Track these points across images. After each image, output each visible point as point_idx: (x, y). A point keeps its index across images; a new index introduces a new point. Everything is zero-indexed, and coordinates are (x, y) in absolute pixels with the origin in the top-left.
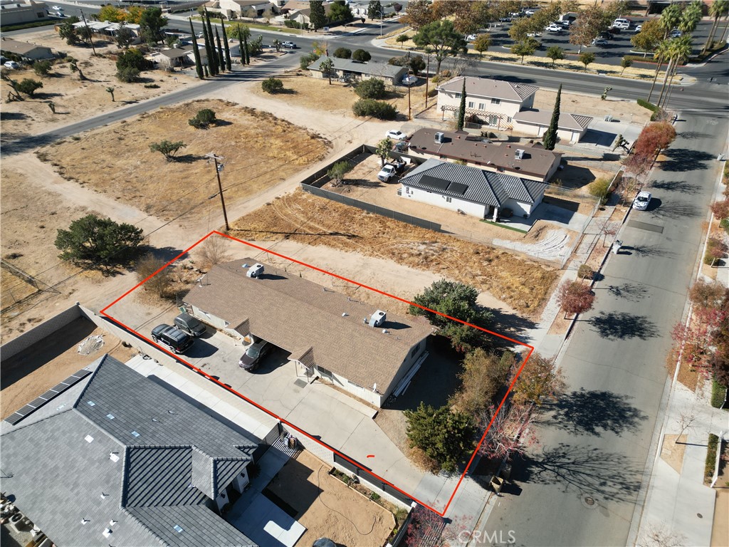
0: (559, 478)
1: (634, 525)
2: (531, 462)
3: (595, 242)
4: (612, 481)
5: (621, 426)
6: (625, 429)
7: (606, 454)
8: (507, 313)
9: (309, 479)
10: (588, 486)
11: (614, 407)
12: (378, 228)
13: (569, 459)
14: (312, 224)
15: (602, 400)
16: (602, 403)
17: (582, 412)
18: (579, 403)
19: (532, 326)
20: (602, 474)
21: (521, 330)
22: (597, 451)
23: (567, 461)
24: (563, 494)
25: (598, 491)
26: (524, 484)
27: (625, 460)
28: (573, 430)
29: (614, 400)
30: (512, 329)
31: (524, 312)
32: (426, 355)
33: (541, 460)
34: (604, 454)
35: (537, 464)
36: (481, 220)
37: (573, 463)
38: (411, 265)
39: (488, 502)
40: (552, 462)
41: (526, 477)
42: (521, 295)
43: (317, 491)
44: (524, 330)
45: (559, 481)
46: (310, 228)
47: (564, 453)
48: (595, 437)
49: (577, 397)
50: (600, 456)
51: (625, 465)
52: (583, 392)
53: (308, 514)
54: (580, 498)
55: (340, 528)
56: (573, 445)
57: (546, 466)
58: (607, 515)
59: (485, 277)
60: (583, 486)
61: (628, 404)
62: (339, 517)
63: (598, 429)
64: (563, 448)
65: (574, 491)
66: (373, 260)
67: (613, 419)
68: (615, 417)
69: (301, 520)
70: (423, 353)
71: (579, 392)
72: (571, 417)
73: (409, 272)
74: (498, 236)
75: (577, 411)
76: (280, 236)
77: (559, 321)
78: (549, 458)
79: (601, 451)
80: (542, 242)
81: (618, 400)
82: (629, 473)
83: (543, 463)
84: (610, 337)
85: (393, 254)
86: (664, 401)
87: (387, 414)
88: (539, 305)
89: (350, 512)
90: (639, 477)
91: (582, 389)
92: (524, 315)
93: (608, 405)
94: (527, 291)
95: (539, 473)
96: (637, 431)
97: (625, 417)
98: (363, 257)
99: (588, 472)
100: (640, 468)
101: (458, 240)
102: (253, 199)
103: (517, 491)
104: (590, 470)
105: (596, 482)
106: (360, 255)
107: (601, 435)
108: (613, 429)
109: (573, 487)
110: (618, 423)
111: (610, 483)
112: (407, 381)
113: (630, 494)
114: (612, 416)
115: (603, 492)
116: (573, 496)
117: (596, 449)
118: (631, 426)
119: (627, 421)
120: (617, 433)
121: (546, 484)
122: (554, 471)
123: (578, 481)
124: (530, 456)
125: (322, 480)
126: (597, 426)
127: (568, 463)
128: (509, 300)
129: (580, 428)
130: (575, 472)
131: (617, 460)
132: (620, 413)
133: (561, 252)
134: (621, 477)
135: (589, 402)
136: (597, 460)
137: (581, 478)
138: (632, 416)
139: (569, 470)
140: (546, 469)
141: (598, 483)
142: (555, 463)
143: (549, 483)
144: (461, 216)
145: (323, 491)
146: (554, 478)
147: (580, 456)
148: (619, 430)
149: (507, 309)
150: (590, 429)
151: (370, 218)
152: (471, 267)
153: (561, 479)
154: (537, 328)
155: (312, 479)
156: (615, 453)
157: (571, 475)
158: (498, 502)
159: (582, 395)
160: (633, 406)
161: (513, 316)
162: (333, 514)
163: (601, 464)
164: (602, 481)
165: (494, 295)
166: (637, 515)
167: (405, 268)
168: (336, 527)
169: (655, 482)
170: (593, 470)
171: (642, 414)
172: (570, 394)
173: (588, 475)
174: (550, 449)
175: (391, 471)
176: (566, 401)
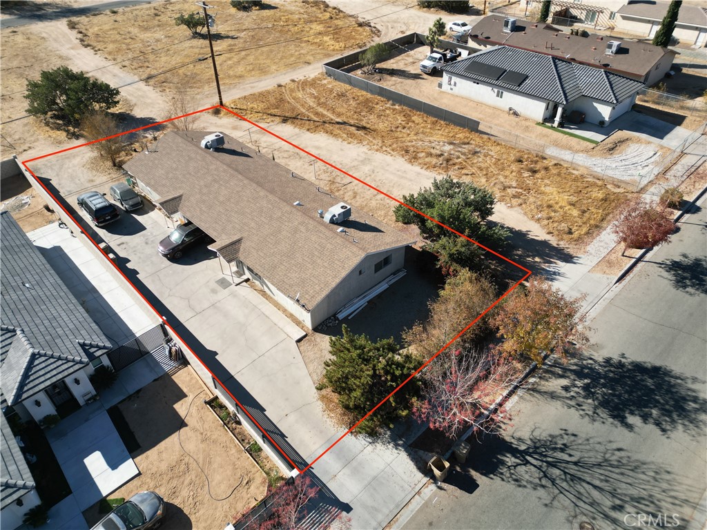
0: (544, 482)
2: (508, 448)
3: (698, 165)
4: (635, 507)
5: (673, 421)
6: (680, 427)
7: (637, 461)
8: (536, 238)
9: (177, 406)
10: (591, 505)
11: (669, 391)
12: (399, 121)
13: (570, 455)
14: (320, 110)
15: (651, 378)
16: (650, 382)
17: (613, 389)
18: (611, 375)
19: (568, 258)
20: (619, 491)
21: (551, 262)
22: (622, 454)
23: (566, 457)
24: (545, 509)
25: (607, 517)
26: (484, 478)
27: (667, 477)
28: (591, 413)
29: (672, 380)
30: (537, 259)
31: (562, 239)
32: (402, 274)
33: (523, 447)
34: (633, 459)
35: (515, 452)
36: (538, 124)
37: (576, 463)
38: (426, 167)
39: (418, 493)
40: (541, 454)
41: (490, 469)
42: (565, 218)
43: (180, 424)
44: (555, 263)
45: (543, 486)
46: (317, 114)
47: (564, 445)
48: (625, 431)
49: (611, 365)
50: (624, 461)
51: (665, 486)
52: (623, 360)
53: (152, 453)
54: (571, 522)
55: (187, 482)
56: (583, 435)
57: (528, 458)
59: (520, 190)
60: (581, 504)
61: (694, 391)
62: (193, 465)
63: (631, 419)
64: (565, 437)
65: (565, 508)
66: (379, 157)
67: (663, 409)
68: (667, 407)
69: (138, 459)
70: (398, 271)
71: (616, 358)
72: (593, 393)
73: (419, 174)
74: (556, 144)
75: (604, 386)
76: (278, 119)
77: (613, 257)
78: (538, 448)
79: (629, 454)
80: (617, 156)
81: (679, 381)
82: (669, 500)
83: (526, 452)
84: (689, 289)
85: (407, 151)
87: (318, 340)
88: (587, 233)
89: (210, 463)
90: (687, 511)
91: (623, 356)
92: (561, 243)
93: (659, 386)
94: (575, 213)
95: (515, 467)
96: (699, 434)
97: (684, 410)
98: (367, 151)
99: (597, 483)
100: (693, 497)
101: (498, 144)
102: (265, 80)
103: (469, 486)
104: (601, 481)
105: (607, 502)
106: (365, 149)
107: (636, 429)
108: (658, 424)
109: (564, 501)
110: (670, 416)
112: (361, 303)
114: (663, 405)
116: (560, 515)
117: (619, 450)
118: (691, 426)
119: (685, 417)
120: (664, 430)
121: (520, 486)
122: (539, 468)
123: (576, 493)
124: (508, 439)
125: (194, 410)
126: (632, 413)
127: (568, 462)
128: (545, 222)
129: (603, 413)
130: (574, 478)
131: (652, 474)
132: (677, 401)
133: (643, 172)
134: (652, 502)
135: (628, 377)
136: (617, 467)
137: (582, 490)
138: (697, 410)
139: (565, 473)
140: (528, 462)
141: (609, 503)
142: (546, 456)
143: (525, 487)
144: (513, 118)
145: (186, 425)
146: (537, 481)
147: (591, 454)
148: (668, 427)
149: (538, 232)
151: (394, 110)
152: (506, 177)
153: (549, 484)
154: (575, 263)
155: (181, 408)
156: (653, 463)
157: (566, 481)
158: (435, 495)
159: (621, 365)
161: (545, 244)
162: (186, 459)
163: (622, 474)
164: (618, 502)
165: (525, 214)
167: (417, 169)
168: (181, 480)
170: (607, 481)
172: (600, 360)
173: (595, 487)
174: (543, 434)
175: (292, 418)
176: (591, 369)
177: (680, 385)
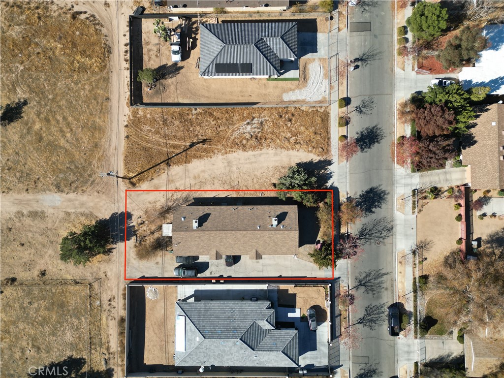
1: (394, 243)
2: (356, 239)
3: (337, 65)
5: (381, 203)
6: (383, 203)
7: (379, 220)
8: (316, 161)
9: (289, 293)
10: (377, 237)
11: (376, 194)
14: (171, 142)
15: (371, 193)
16: (371, 195)
17: (366, 204)
18: (363, 200)
19: (329, 163)
20: (380, 230)
22: (376, 220)
23: (367, 231)
24: (370, 246)
25: (380, 237)
27: (385, 219)
28: (365, 215)
29: (375, 190)
30: (323, 171)
31: (323, 155)
33: (358, 236)
35: (358, 238)
36: (268, 79)
37: (369, 231)
39: (348, 263)
43: (295, 295)
44: (328, 168)
46: (175, 147)
47: (365, 228)
48: (373, 214)
49: (362, 197)
50: (377, 222)
51: (386, 221)
52: (363, 193)
54: (375, 244)
56: (367, 223)
58: (385, 245)
60: (375, 239)
61: (381, 190)
62: (307, 298)
63: (374, 210)
64: (364, 226)
67: (377, 201)
69: (297, 307)
71: (361, 193)
72: (363, 209)
74: (285, 91)
75: (364, 205)
78: (361, 234)
80: (310, 82)
82: (388, 224)
83: (360, 237)
84: (365, 150)
85: (237, 144)
86: (393, 179)
88: (328, 146)
89: (309, 295)
90: (392, 223)
91: (362, 191)
92: (324, 157)
93: (374, 195)
94: (319, 137)
95: (360, 242)
96: (387, 202)
97: (381, 197)
98: (223, 157)
99: (375, 232)
100: (391, 219)
101: (264, 109)
103: (356, 253)
105: (378, 234)
107: (375, 212)
108: (378, 206)
109: (372, 241)
111: (383, 232)
113: (390, 232)
115: (382, 237)
116: (373, 244)
118: (384, 201)
119: (382, 199)
120: (380, 207)
122: (364, 238)
124: (355, 237)
125: (293, 290)
126: (373, 208)
128: (314, 150)
129: (367, 213)
130: (371, 234)
131: (383, 220)
132: (379, 196)
133: (323, 89)
134: (386, 227)
135: (367, 197)
136: (377, 224)
137: (374, 236)
139: (369, 235)
140: (361, 239)
142: (363, 234)
143: (364, 244)
144: (254, 81)
145: (296, 293)
146: (365, 241)
147: (371, 226)
149: (316, 158)
150: (371, 212)
152: (283, 132)
153: (368, 240)
154: (332, 164)
156: (382, 218)
158: (351, 261)
159: (363, 195)
160: (383, 190)
161: (320, 161)
162: (305, 299)
164: (380, 232)
165: (305, 151)
166: (394, 240)
167: (250, 153)
169: (398, 222)
170: (377, 230)
171: (387, 192)
172: (358, 197)
173: (375, 233)
174: (360, 230)
175: (313, 273)
176: (358, 202)
177: (377, 190)
